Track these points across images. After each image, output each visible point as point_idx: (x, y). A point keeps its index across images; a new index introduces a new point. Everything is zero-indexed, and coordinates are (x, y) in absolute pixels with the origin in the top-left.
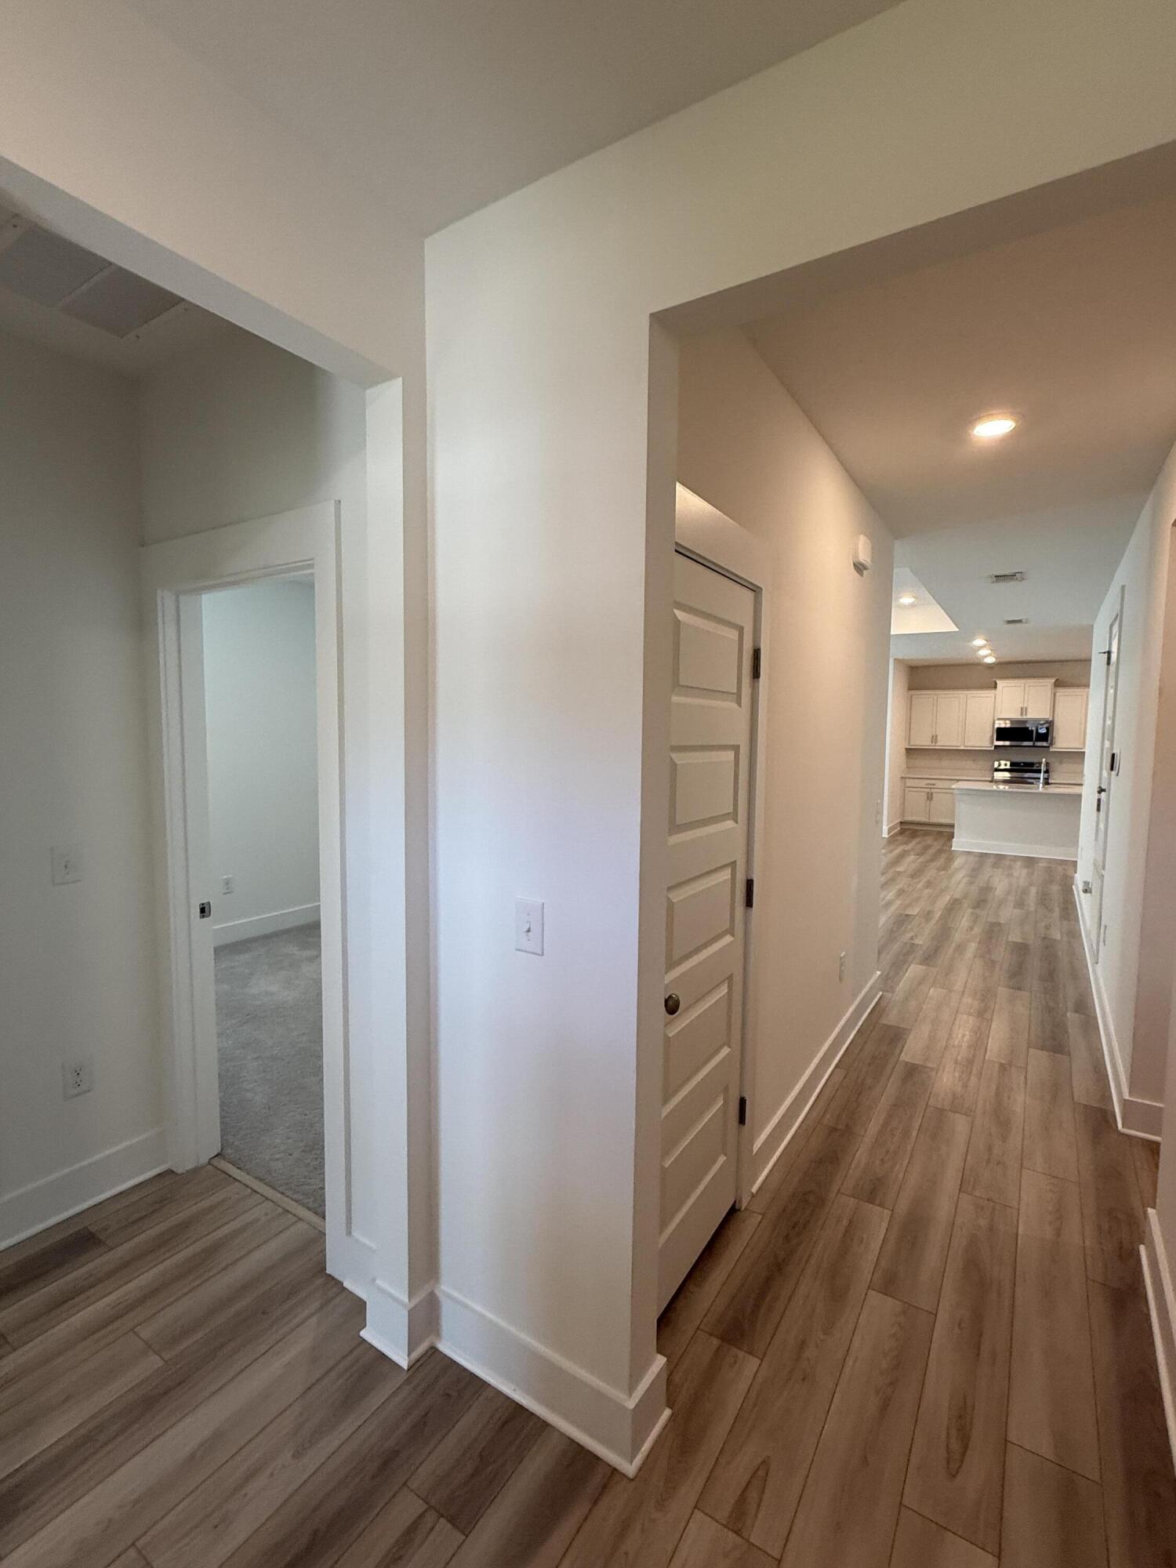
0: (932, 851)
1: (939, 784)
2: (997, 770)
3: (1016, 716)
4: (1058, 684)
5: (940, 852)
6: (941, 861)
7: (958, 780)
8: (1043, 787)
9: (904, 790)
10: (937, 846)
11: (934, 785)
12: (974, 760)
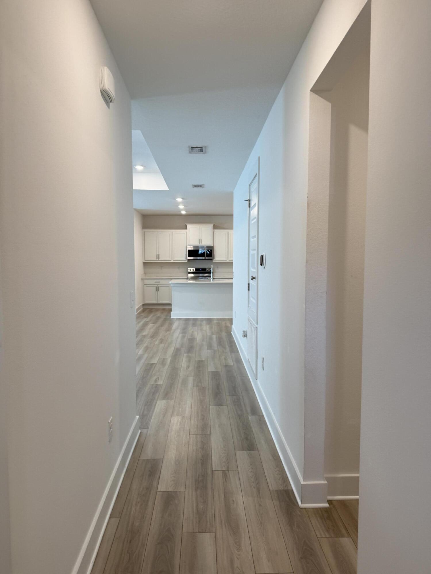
0: (160, 321)
1: (162, 282)
2: (189, 273)
3: (197, 243)
4: (215, 227)
5: (165, 320)
6: (166, 326)
7: (171, 279)
8: (212, 280)
9: (144, 286)
10: (163, 317)
11: (159, 282)
12: (178, 268)
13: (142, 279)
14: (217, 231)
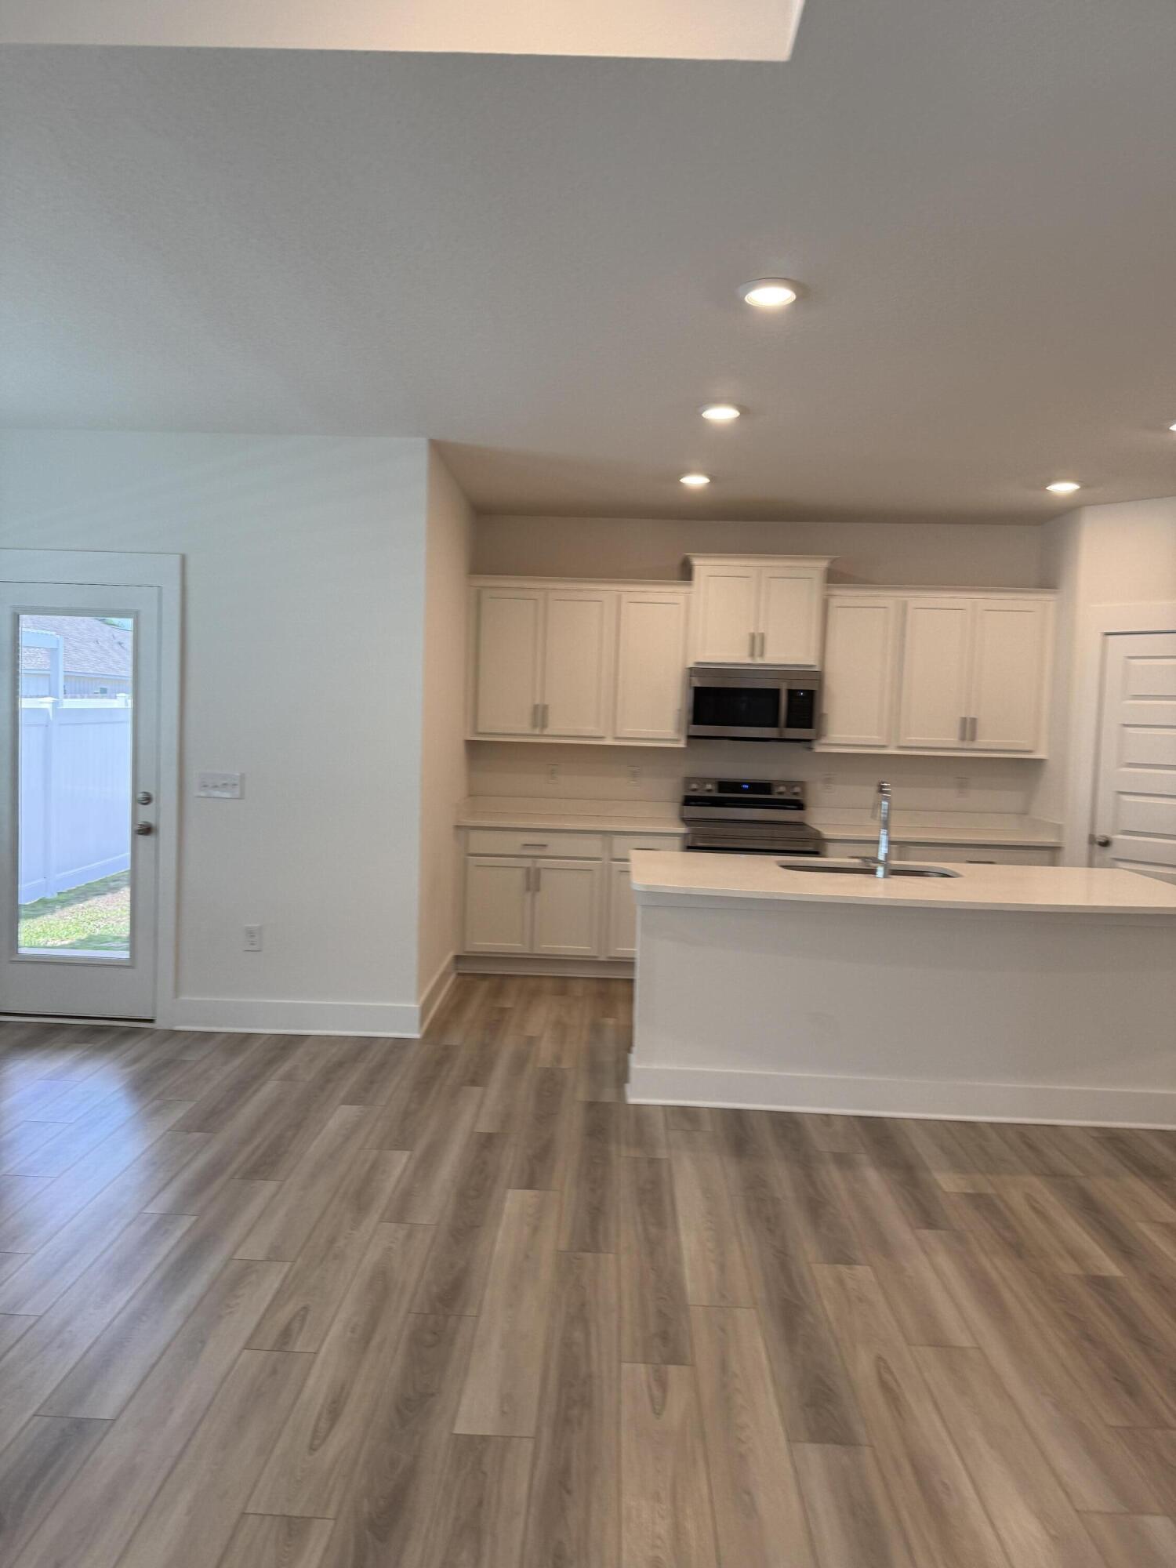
1: (559, 845)
3: (740, 655)
9: (466, 863)
11: (545, 846)
12: (634, 775)
13: (458, 827)
14: (844, 597)
